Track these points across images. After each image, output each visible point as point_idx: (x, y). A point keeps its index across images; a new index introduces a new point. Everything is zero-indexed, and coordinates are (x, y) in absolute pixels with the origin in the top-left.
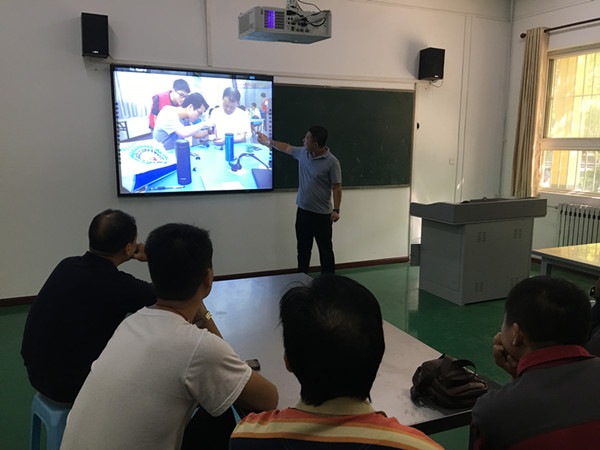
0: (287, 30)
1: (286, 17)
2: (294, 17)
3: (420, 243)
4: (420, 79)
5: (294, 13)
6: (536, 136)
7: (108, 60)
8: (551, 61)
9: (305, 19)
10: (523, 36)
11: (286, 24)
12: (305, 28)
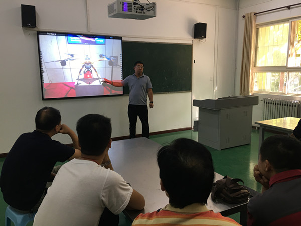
0: (134, 12)
1: (133, 5)
2: (137, 5)
3: (198, 120)
4: (195, 38)
5: (138, 4)
6: (251, 66)
7: (36, 29)
8: (258, 29)
9: (143, 7)
10: (244, 16)
11: (133, 9)
12: (143, 11)
